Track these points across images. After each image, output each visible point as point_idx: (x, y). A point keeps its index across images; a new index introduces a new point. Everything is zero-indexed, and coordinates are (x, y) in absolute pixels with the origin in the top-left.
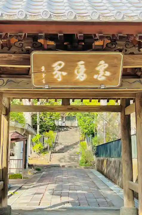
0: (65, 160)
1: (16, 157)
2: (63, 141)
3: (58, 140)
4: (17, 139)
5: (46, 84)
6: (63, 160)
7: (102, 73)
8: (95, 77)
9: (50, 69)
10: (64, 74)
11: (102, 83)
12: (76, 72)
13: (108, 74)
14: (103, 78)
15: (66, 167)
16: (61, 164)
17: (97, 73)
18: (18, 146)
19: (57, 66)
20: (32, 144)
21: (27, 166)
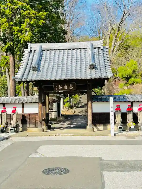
0: (83, 112)
1: (54, 111)
2: (84, 101)
3: (81, 100)
4: (54, 102)
5: (57, 90)
6: (82, 112)
7: (71, 87)
8: (70, 88)
9: (58, 87)
10: (62, 88)
11: (71, 89)
12: (65, 87)
13: (73, 87)
14: (72, 88)
15: (83, 115)
16: (80, 114)
17: (70, 87)
18: (55, 105)
19: (60, 86)
20: (64, 103)
21: (61, 115)
